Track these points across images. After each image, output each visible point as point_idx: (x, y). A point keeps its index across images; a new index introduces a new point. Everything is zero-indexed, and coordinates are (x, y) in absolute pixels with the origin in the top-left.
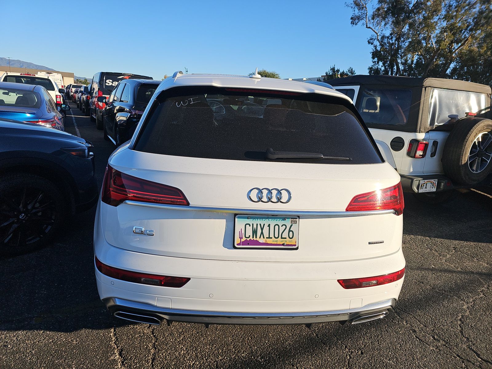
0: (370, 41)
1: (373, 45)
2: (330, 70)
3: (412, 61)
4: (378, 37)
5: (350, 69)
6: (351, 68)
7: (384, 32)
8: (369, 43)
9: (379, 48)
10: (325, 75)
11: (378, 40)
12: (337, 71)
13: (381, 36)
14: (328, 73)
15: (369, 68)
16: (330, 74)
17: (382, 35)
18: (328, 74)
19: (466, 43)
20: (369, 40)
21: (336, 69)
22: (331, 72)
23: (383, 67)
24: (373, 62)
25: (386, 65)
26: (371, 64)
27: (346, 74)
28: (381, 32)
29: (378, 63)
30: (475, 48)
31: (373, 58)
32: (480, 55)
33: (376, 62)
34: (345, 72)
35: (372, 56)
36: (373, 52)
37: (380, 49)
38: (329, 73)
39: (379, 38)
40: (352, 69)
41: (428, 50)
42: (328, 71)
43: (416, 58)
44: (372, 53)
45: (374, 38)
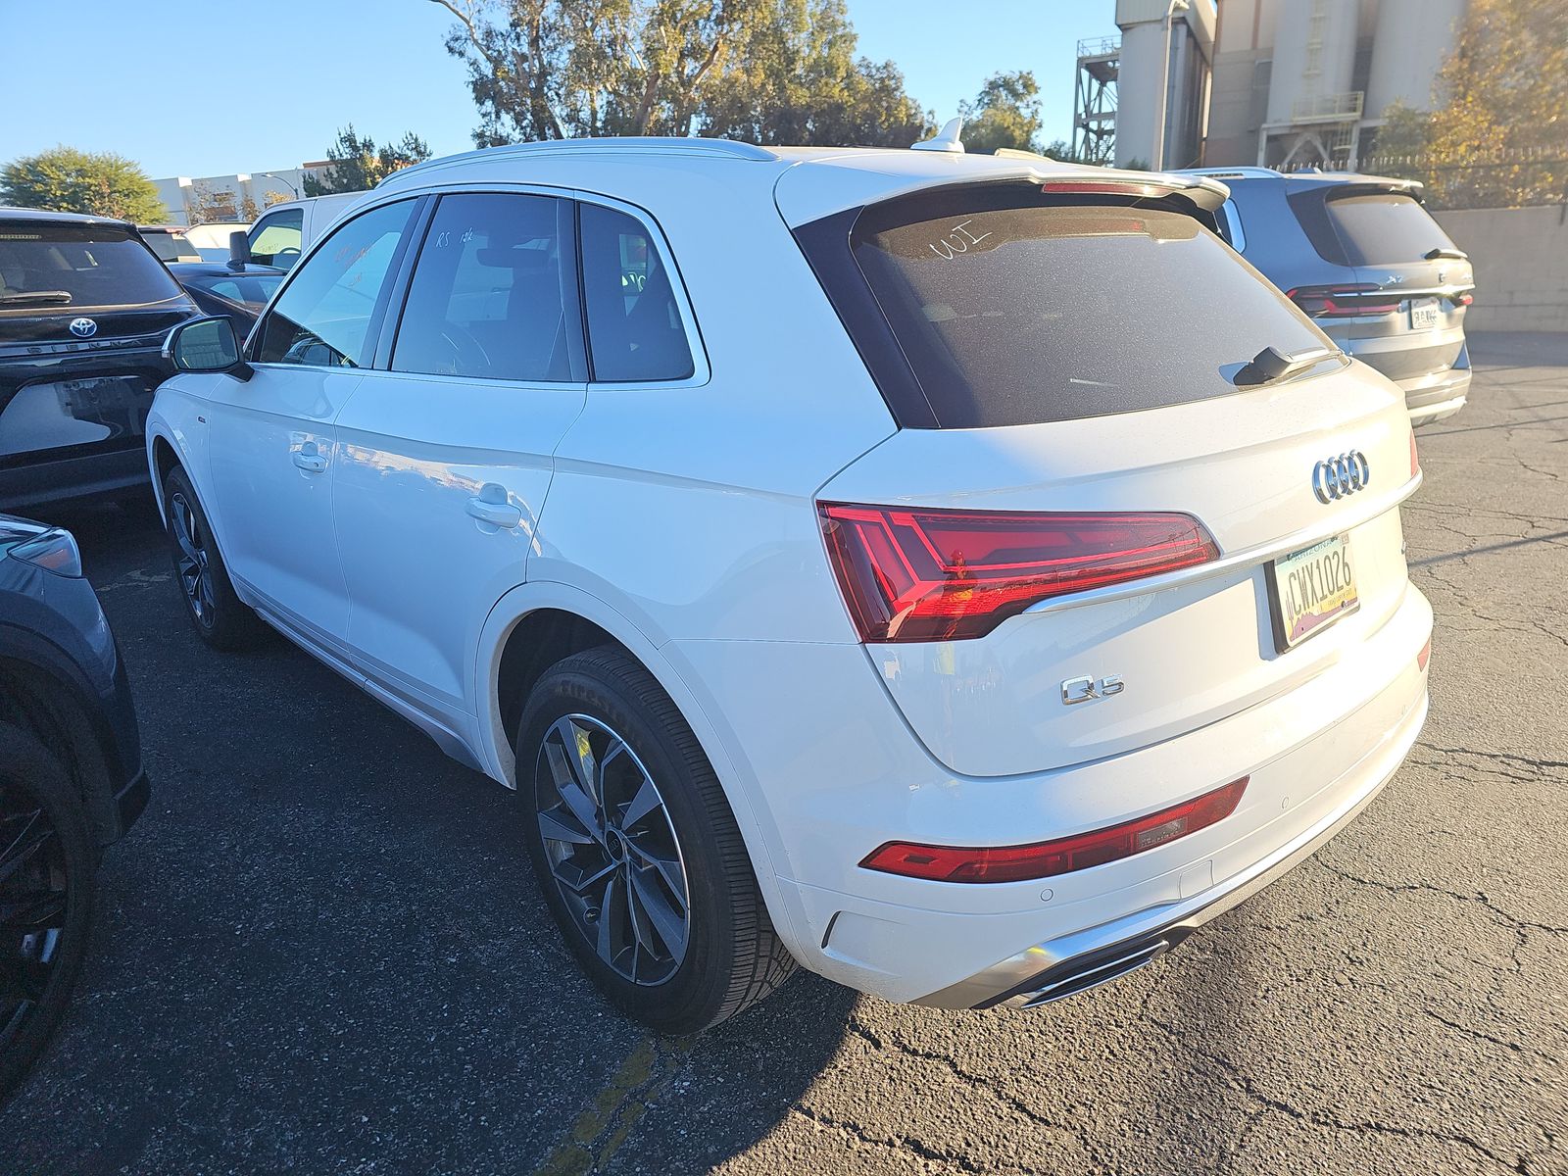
0: (452, 44)
1: (465, 59)
2: (339, 142)
3: (594, 113)
4: (472, 35)
5: (409, 137)
6: (411, 135)
7: (486, 16)
8: (451, 50)
9: (487, 69)
10: (328, 159)
11: (476, 42)
12: (364, 145)
13: (481, 31)
14: (336, 153)
15: (473, 136)
16: (345, 157)
17: (482, 25)
18: (338, 157)
19: (715, 58)
20: (448, 42)
21: (359, 140)
22: (347, 151)
23: (518, 130)
24: (484, 115)
25: (524, 124)
26: (477, 123)
27: (400, 155)
28: (476, 15)
29: (498, 117)
30: (736, 71)
31: (480, 101)
32: (753, 94)
33: (493, 116)
34: (395, 148)
35: (473, 96)
36: (472, 82)
37: (494, 74)
38: (341, 155)
39: (478, 35)
40: (416, 140)
41: (631, 79)
42: (334, 147)
43: (600, 102)
44: (471, 86)
45: (464, 36)
